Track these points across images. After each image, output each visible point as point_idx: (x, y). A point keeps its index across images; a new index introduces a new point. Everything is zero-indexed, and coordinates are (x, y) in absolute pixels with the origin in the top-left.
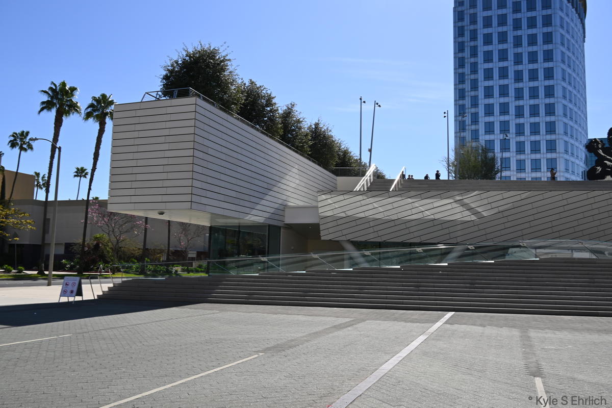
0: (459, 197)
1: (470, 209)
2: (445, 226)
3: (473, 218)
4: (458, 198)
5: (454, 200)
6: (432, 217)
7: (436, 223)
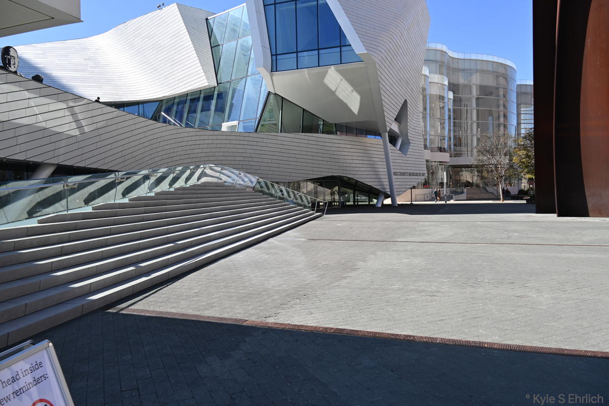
0: (72, 102)
1: (77, 121)
2: (53, 139)
3: (76, 132)
4: (71, 104)
5: (67, 104)
6: (43, 125)
7: (46, 133)
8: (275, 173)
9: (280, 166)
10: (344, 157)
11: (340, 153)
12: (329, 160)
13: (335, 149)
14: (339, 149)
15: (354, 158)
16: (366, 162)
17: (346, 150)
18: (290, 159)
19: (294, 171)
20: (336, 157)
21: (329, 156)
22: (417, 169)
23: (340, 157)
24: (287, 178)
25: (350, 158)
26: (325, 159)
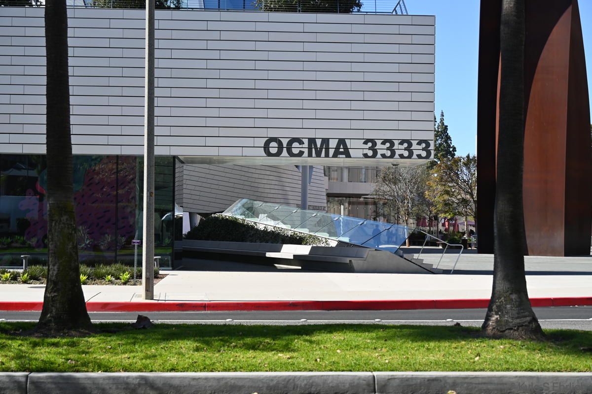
8: (195, 202)
9: (202, 194)
10: (262, 186)
11: (259, 181)
12: (249, 188)
13: (256, 176)
14: (261, 176)
15: (272, 187)
16: (280, 192)
17: (266, 177)
18: (213, 186)
19: (213, 200)
20: (256, 185)
21: (249, 184)
22: (319, 200)
23: (260, 185)
24: (206, 208)
25: (268, 186)
26: (246, 188)
